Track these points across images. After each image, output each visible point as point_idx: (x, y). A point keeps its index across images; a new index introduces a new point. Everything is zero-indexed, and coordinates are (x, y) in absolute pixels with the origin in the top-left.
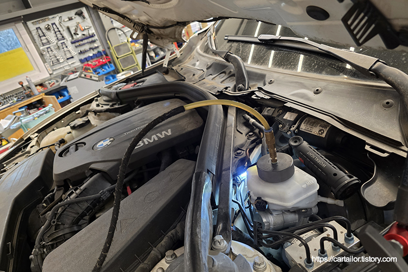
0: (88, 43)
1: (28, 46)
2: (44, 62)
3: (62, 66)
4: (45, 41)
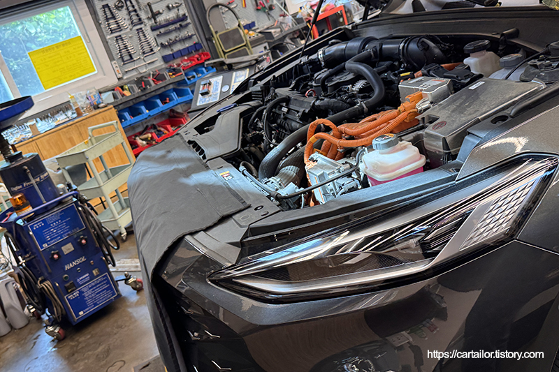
0: (176, 29)
1: (89, 32)
2: (112, 59)
3: (135, 66)
4: (114, 26)
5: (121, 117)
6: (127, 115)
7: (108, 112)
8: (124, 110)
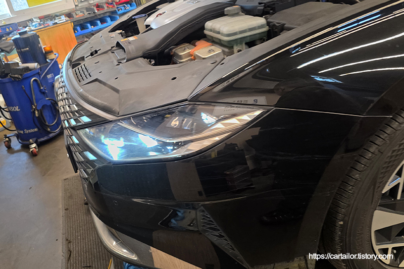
5: (75, 29)
6: (78, 28)
7: (67, 25)
8: (77, 25)
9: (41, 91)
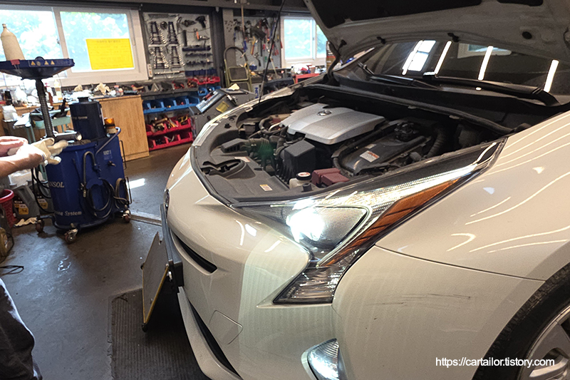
0: (200, 55)
1: (136, 39)
2: (148, 62)
3: (164, 72)
4: (155, 39)
5: (145, 107)
6: (149, 105)
7: (136, 98)
8: (148, 101)
9: (93, 168)
